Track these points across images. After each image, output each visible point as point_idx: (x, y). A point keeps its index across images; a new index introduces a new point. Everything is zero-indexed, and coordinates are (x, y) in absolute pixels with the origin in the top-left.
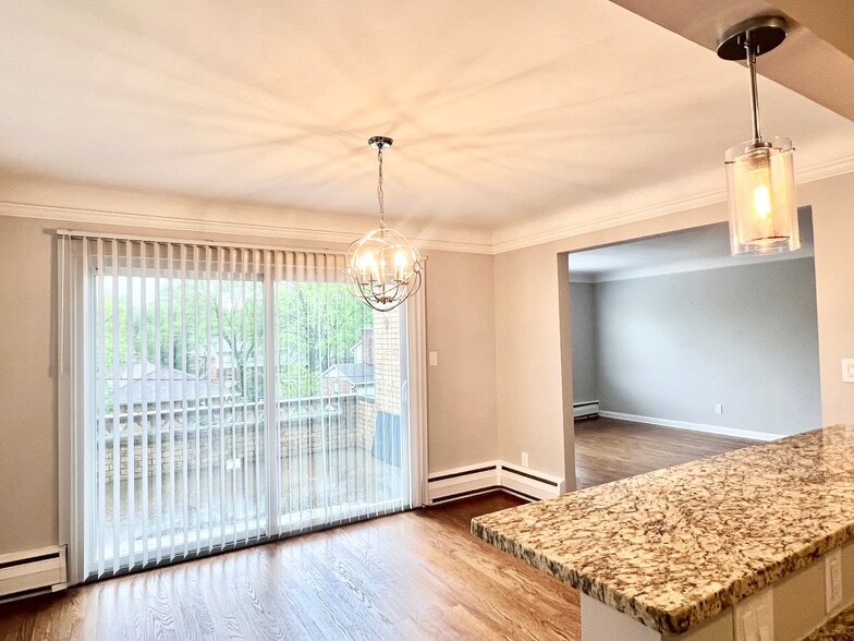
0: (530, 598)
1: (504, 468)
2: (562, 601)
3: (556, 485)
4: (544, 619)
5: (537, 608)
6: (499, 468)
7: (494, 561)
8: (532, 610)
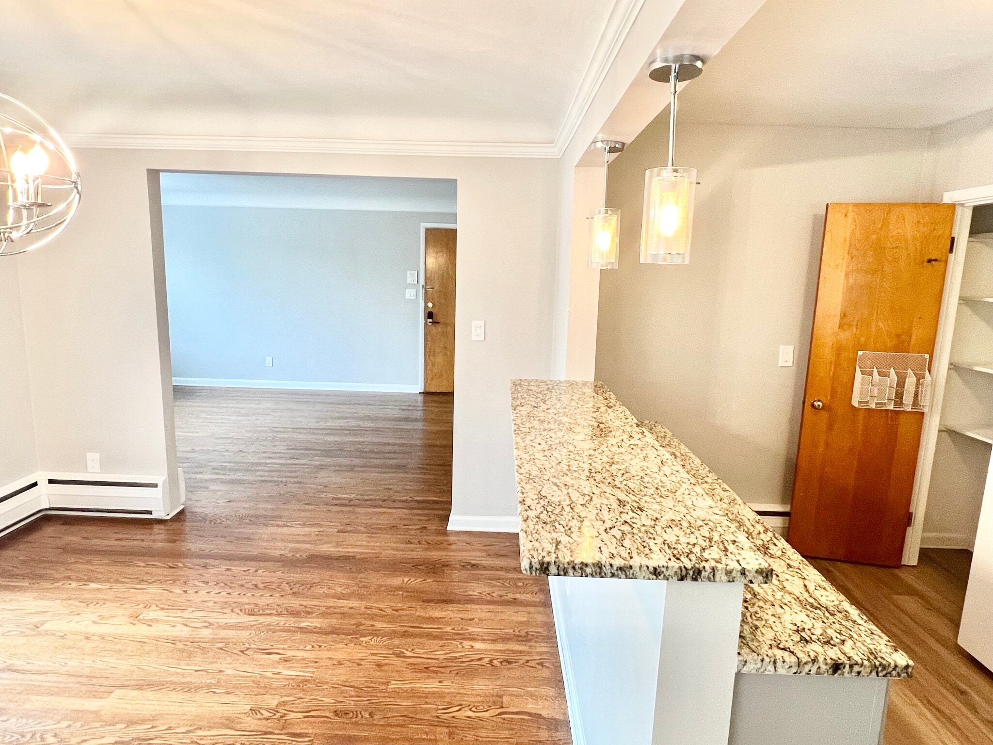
0: (206, 633)
1: (51, 482)
2: (246, 619)
3: (155, 486)
4: (243, 648)
5: (222, 641)
6: (43, 484)
7: (120, 612)
8: (220, 645)
